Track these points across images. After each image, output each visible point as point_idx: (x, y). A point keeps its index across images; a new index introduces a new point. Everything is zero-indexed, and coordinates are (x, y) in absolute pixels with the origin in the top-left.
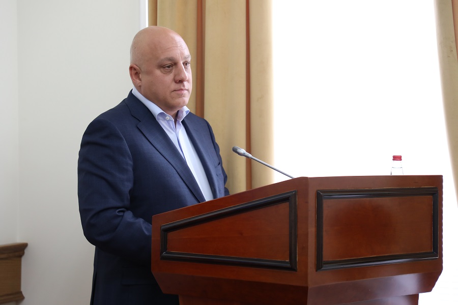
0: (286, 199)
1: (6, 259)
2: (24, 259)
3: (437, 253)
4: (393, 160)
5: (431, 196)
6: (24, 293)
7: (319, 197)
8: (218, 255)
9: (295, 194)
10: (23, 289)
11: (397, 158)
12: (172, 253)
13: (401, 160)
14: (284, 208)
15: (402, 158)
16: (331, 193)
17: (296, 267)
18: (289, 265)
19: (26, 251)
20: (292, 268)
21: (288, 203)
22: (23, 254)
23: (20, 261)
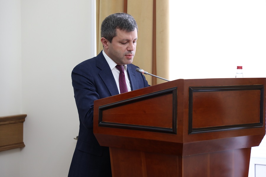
0: (171, 92)
1: (14, 123)
2: (24, 124)
3: (262, 123)
4: (237, 69)
5: (260, 90)
6: (25, 143)
7: (190, 91)
8: (132, 124)
9: (176, 89)
10: (24, 141)
11: (239, 68)
12: (105, 123)
13: (242, 69)
14: (170, 97)
15: (243, 68)
16: (197, 89)
17: (176, 132)
18: (172, 131)
19: (26, 119)
20: (174, 133)
21: (172, 94)
22: (24, 120)
23: (23, 125)
